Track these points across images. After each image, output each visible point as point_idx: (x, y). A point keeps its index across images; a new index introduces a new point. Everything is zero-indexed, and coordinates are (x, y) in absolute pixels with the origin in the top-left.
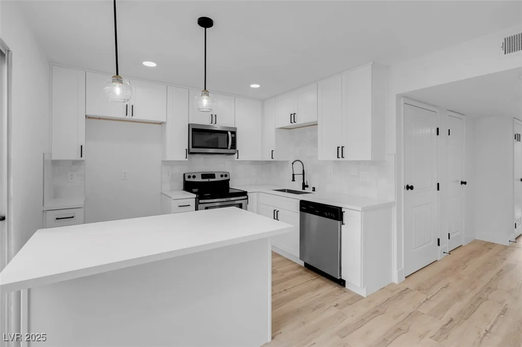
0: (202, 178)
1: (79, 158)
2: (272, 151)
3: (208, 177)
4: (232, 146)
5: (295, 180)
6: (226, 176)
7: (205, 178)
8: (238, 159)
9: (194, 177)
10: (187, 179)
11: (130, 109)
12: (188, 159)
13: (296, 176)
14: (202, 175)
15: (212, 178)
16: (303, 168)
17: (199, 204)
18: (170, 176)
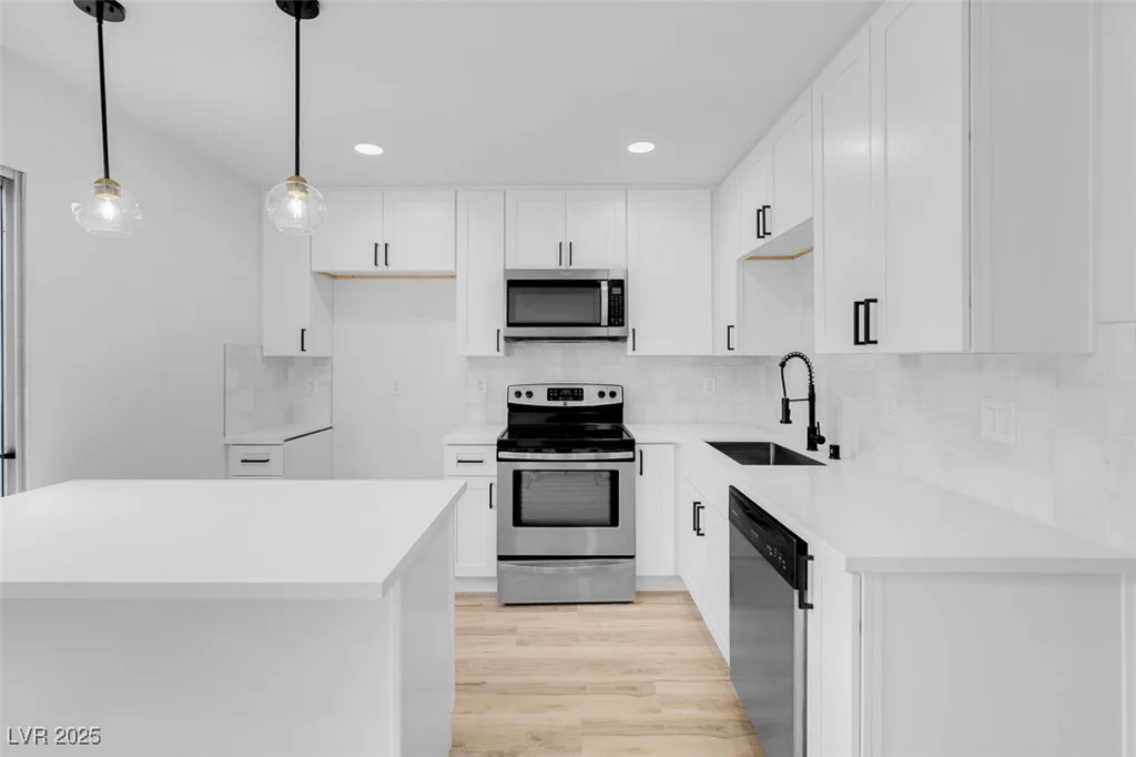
0: (550, 398)
1: (296, 351)
2: (729, 327)
3: (566, 398)
4: (614, 317)
5: (791, 418)
6: (613, 394)
7: (556, 399)
8: (636, 353)
9: (530, 394)
10: (515, 400)
11: (381, 252)
12: (502, 353)
13: (791, 406)
14: (549, 390)
15: (574, 400)
16: (811, 380)
17: (499, 460)
18: (484, 391)
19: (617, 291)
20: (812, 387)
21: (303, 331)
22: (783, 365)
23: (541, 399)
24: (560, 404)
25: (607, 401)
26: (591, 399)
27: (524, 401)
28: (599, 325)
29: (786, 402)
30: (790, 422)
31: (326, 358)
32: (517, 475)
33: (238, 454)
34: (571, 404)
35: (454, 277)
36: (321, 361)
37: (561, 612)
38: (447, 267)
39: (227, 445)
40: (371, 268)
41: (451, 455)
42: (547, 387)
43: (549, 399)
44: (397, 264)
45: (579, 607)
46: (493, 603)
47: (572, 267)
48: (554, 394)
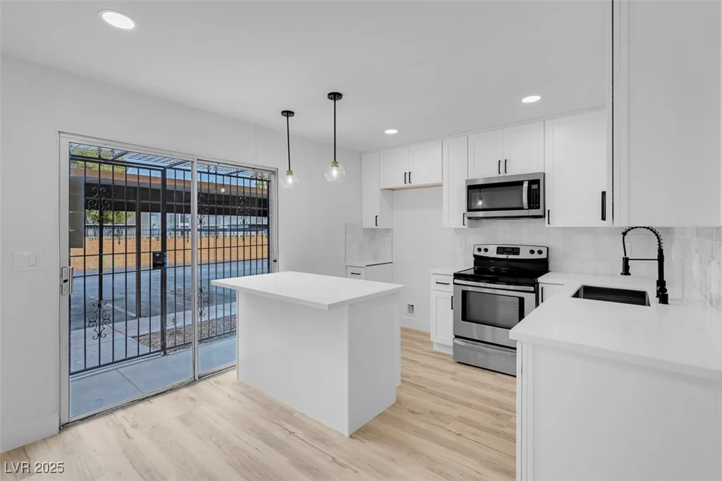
1: (374, 226)
3: (509, 253)
4: (533, 203)
5: (630, 272)
6: (540, 252)
7: (502, 253)
8: (551, 226)
9: (486, 250)
10: (477, 253)
11: (408, 176)
12: (466, 227)
13: (630, 263)
14: (498, 248)
15: (513, 254)
16: (659, 245)
17: (454, 284)
18: (464, 247)
19: (535, 187)
20: (661, 251)
21: (376, 216)
22: (624, 234)
23: (492, 253)
24: (504, 256)
25: (536, 256)
26: (524, 254)
27: (482, 253)
28: (522, 209)
29: (626, 260)
30: (630, 274)
31: (389, 229)
32: (464, 293)
33: (351, 270)
34: (511, 257)
35: (441, 185)
36: (388, 230)
37: (487, 374)
38: (438, 181)
39: (347, 266)
40: (404, 185)
41: (434, 279)
42: (497, 246)
43: (497, 253)
44: (415, 182)
45: (498, 374)
46: (451, 360)
47: (507, 175)
48: (501, 250)
